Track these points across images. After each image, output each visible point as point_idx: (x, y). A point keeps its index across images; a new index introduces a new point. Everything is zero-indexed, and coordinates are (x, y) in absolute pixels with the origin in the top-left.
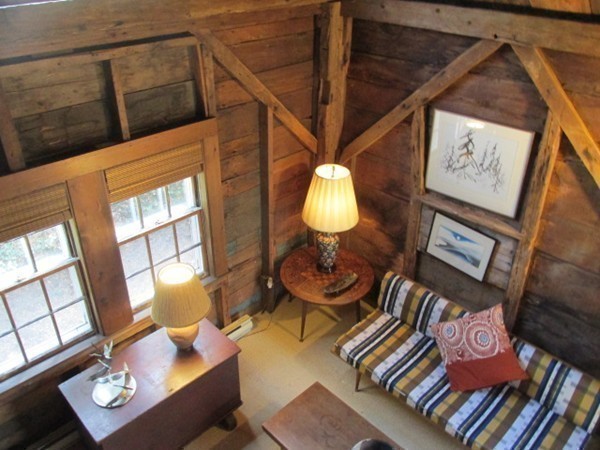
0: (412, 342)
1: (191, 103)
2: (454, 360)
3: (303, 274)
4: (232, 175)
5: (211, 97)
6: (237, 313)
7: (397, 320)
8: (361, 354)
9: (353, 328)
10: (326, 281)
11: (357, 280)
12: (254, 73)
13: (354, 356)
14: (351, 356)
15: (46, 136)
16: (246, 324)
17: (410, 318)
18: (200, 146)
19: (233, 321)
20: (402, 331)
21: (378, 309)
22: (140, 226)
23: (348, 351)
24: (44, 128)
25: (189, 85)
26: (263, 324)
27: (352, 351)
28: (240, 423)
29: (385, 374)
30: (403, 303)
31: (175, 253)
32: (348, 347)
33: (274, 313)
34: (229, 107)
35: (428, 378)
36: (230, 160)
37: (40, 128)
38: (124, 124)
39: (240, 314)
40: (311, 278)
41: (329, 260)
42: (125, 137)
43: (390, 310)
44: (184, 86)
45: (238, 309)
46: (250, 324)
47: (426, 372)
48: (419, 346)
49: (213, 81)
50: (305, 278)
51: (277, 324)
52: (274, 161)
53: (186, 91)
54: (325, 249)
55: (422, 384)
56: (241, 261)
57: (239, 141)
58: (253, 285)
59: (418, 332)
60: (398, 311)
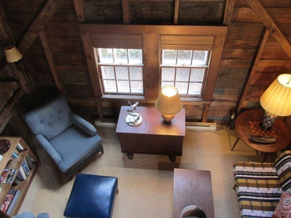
0: (272, 190)
1: (219, 14)
2: (278, 216)
3: (250, 122)
4: (233, 57)
5: (229, 15)
6: (214, 120)
7: (277, 175)
8: (241, 176)
9: (251, 163)
10: (257, 133)
11: (274, 143)
12: (264, 7)
13: (237, 174)
14: (236, 173)
15: (143, 12)
16: (213, 127)
17: (282, 180)
18: (213, 38)
19: (207, 122)
20: (274, 182)
21: (273, 164)
22: (175, 63)
23: (237, 170)
24: (143, 9)
25: (221, 5)
26: (222, 131)
27: (238, 171)
28: (176, 162)
29: (242, 192)
30: (284, 170)
31: (188, 80)
32: (239, 168)
33: (232, 130)
34: (243, 22)
35: (261, 211)
36: (234, 49)
37: (141, 8)
38: (176, 17)
39: (215, 121)
40: (252, 127)
41: (266, 124)
42: (175, 23)
43: (277, 168)
44: (218, 5)
45: (215, 118)
46: (215, 128)
47: (263, 209)
48: (273, 195)
49: (233, 7)
50: (249, 125)
51: (228, 136)
52: (261, 59)
53: (218, 8)
54: (265, 118)
55: (254, 211)
56: (224, 99)
57: (243, 41)
58: (227, 112)
59: (281, 189)
60: (280, 172)
